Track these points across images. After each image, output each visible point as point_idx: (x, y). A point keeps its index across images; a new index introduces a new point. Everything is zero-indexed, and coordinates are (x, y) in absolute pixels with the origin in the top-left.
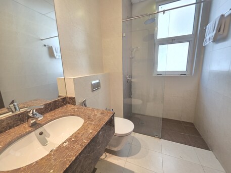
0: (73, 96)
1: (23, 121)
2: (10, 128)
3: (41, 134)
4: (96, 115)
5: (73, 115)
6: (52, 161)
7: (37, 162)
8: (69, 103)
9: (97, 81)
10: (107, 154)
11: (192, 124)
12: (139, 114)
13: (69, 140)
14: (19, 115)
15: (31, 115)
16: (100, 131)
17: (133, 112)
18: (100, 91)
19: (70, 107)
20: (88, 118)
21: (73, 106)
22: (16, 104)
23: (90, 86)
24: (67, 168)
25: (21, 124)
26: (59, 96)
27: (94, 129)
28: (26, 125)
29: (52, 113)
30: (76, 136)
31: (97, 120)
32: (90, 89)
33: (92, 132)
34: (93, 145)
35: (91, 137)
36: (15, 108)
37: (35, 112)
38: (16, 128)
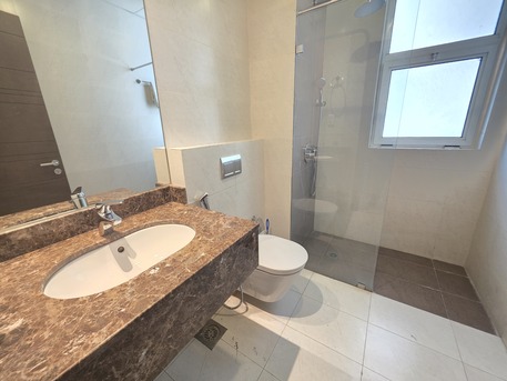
0: (183, 186)
1: (93, 225)
2: (73, 235)
3: (121, 250)
4: (221, 226)
5: (178, 223)
6: (127, 296)
7: (104, 293)
8: (175, 200)
9: (236, 157)
10: (250, 306)
11: (460, 270)
12: (330, 236)
13: (162, 265)
14: (85, 214)
15: (102, 215)
16: (220, 256)
17: (315, 228)
18: (239, 177)
19: (176, 207)
20: (203, 231)
21: (181, 206)
22: (81, 194)
23: (218, 166)
24: (148, 311)
25: (89, 229)
26: (157, 185)
27: (209, 252)
28: (96, 233)
29: (143, 216)
30: (174, 260)
31: (220, 235)
32: (218, 173)
33: (204, 256)
34: (204, 280)
35: (201, 264)
36: (80, 201)
37: (109, 211)
38: (81, 235)
